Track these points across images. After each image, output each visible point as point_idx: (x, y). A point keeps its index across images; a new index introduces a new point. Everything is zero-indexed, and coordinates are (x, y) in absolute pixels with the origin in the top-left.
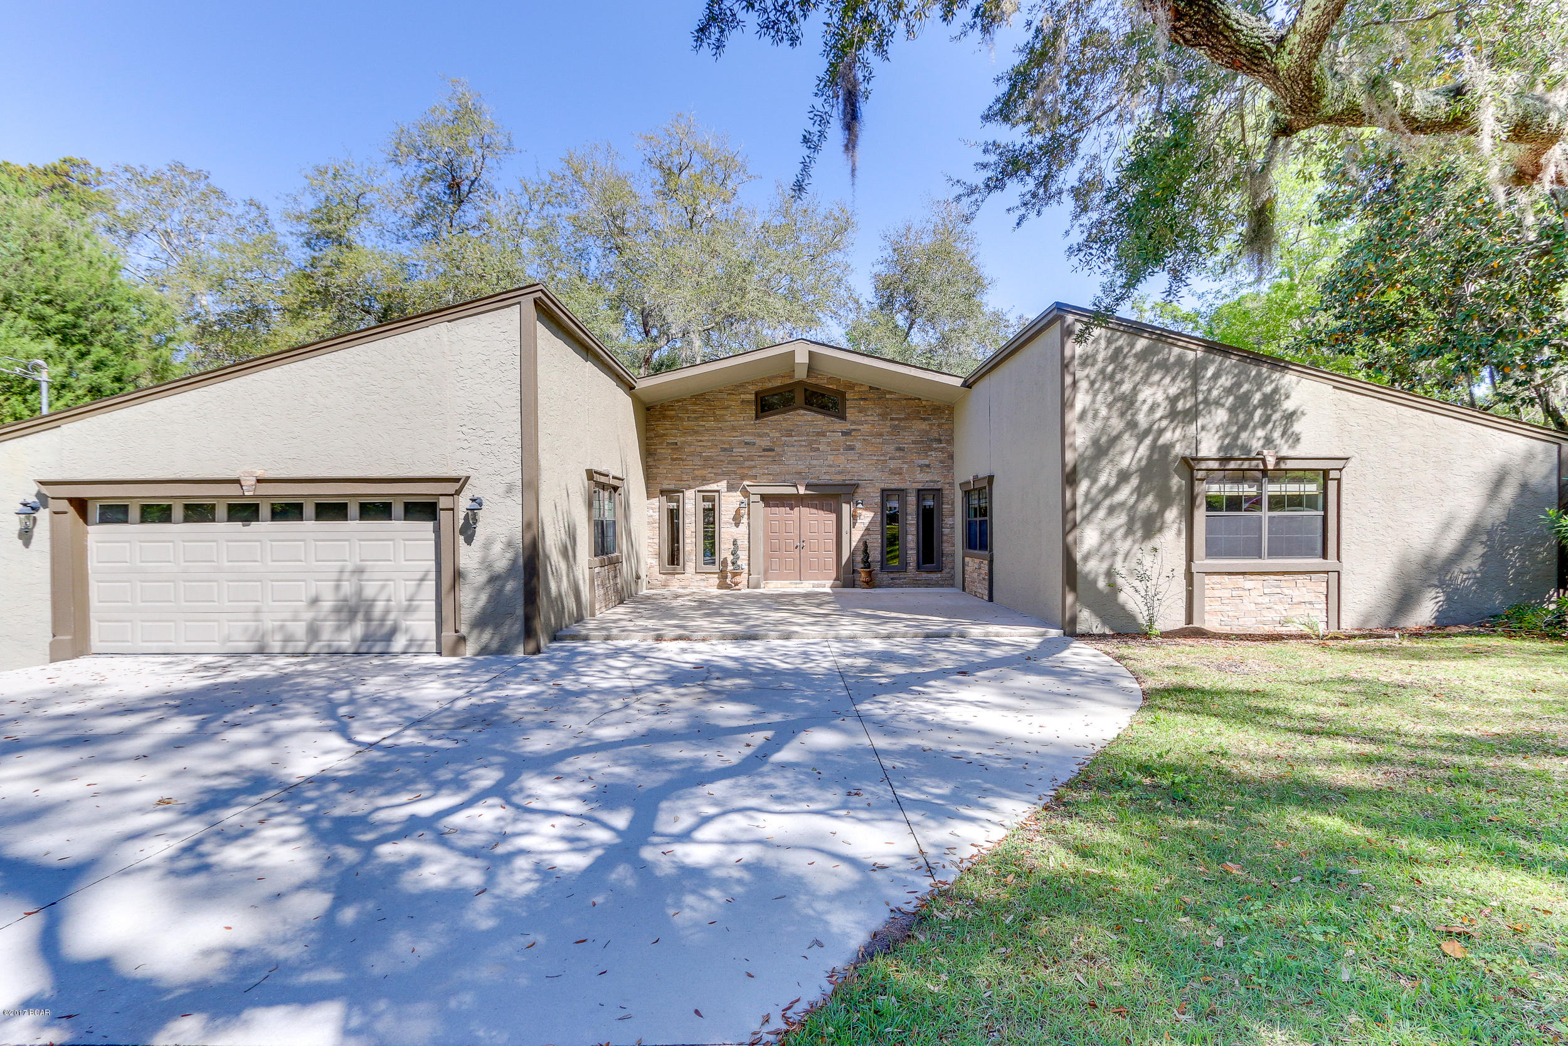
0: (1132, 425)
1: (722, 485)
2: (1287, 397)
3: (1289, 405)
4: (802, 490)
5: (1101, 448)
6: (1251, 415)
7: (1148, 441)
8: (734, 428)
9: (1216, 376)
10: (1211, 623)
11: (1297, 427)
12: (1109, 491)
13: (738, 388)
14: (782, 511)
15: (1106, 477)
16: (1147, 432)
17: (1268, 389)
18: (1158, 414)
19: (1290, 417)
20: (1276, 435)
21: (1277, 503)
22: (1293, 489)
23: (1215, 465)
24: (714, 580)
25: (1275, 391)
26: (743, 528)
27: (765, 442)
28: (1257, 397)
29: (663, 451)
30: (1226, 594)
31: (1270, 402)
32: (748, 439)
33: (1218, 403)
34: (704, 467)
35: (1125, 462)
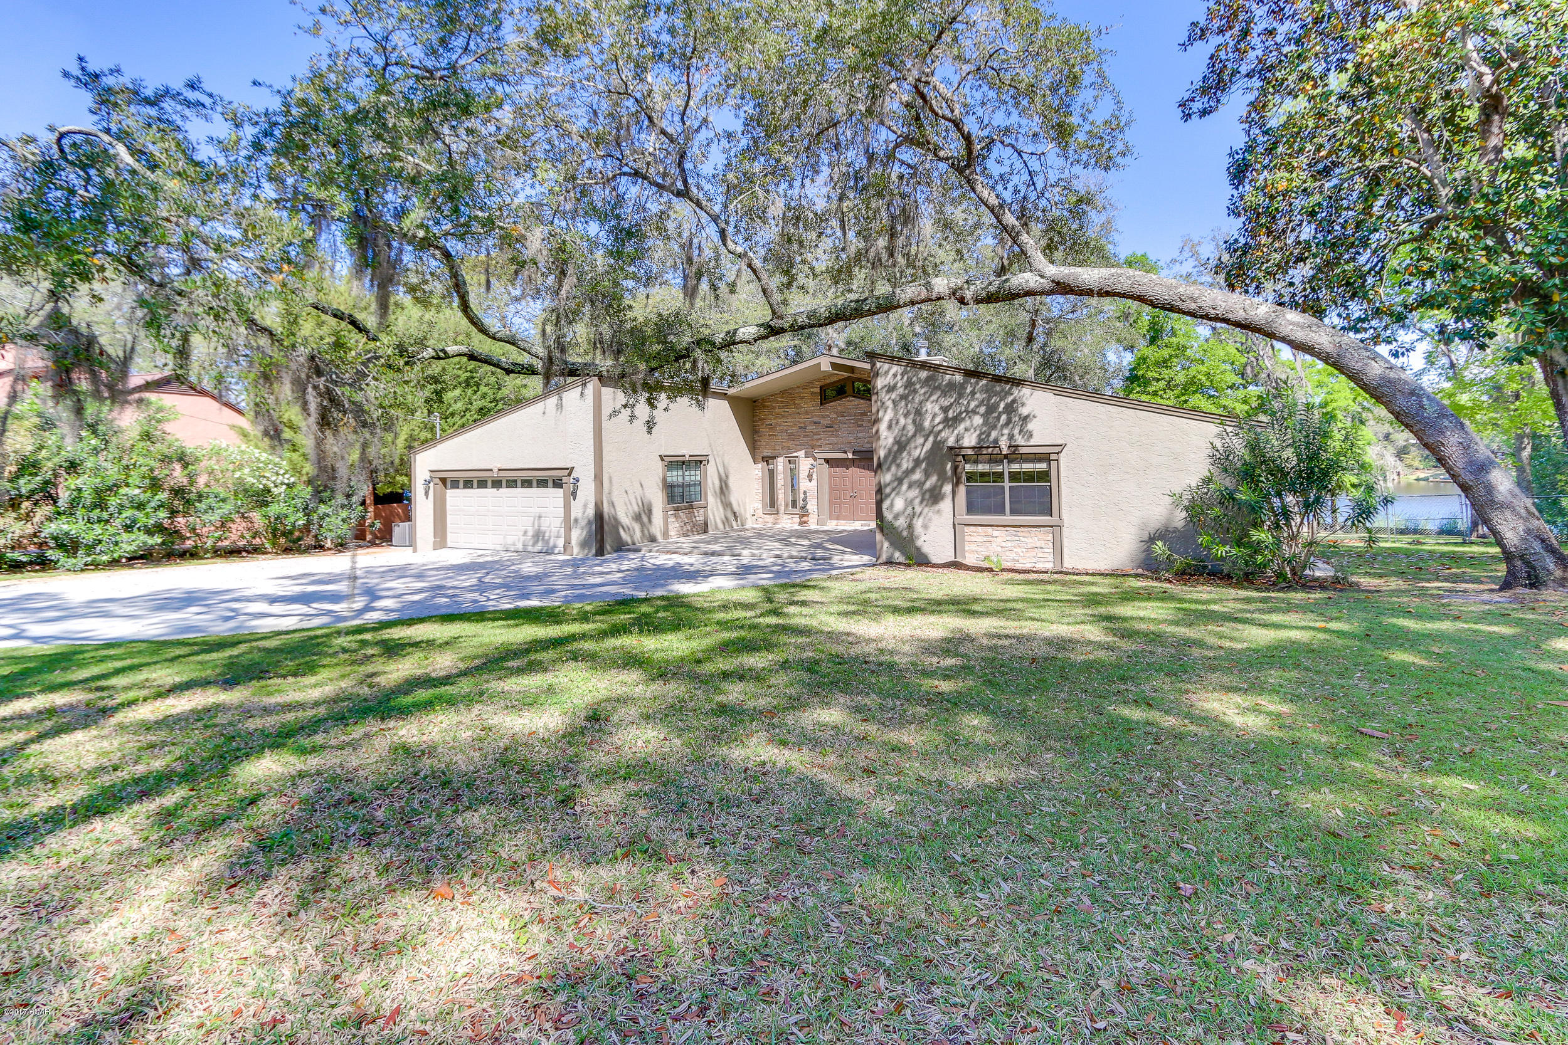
0: (919, 428)
1: (801, 454)
2: (1023, 405)
3: (1024, 411)
4: (850, 456)
5: (901, 445)
6: (998, 418)
7: (931, 439)
8: (807, 413)
9: (973, 393)
10: (970, 560)
11: (1030, 426)
12: (909, 472)
13: (809, 384)
14: (840, 470)
15: (906, 464)
16: (931, 432)
17: (1010, 399)
18: (938, 420)
19: (1025, 419)
20: (1016, 431)
21: (1014, 476)
22: (1027, 467)
23: (970, 452)
24: (797, 519)
25: (1014, 401)
26: (814, 482)
27: (827, 422)
28: (1002, 405)
29: (764, 430)
30: (980, 539)
31: (1011, 409)
32: (816, 419)
33: (974, 412)
34: (788, 440)
35: (916, 453)
